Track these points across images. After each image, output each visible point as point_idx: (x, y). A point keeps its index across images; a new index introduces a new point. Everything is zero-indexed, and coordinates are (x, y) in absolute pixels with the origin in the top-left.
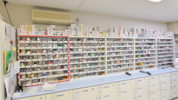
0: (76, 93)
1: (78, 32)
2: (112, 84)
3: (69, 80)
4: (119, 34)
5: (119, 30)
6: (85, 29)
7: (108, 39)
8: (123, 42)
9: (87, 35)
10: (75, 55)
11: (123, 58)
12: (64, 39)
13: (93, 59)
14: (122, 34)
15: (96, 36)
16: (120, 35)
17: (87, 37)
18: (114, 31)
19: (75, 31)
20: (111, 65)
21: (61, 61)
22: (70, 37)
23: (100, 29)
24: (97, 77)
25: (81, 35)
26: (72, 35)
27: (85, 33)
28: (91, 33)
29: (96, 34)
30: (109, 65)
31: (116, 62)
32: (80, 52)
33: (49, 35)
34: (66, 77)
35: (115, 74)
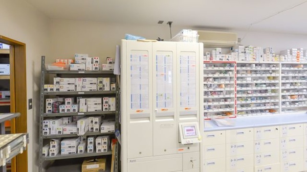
0: (257, 132)
1: (247, 56)
2: (300, 125)
3: (236, 117)
4: (297, 57)
5: (299, 51)
6: (255, 51)
7: (283, 65)
8: (303, 68)
9: (257, 59)
10: (242, 85)
11: (303, 92)
12: (228, 65)
13: (260, 92)
14: (301, 58)
15: (268, 60)
16: (298, 59)
17: (257, 62)
18: (291, 54)
19: (243, 54)
20: (287, 100)
21: (225, 93)
22: (237, 62)
23: (273, 52)
24: (268, 115)
25: (249, 60)
26: (240, 59)
27: (254, 57)
28: (261, 56)
29: (268, 58)
30: (284, 100)
31: (293, 97)
32: (248, 82)
33: (214, 60)
34: (230, 113)
35: (291, 113)
